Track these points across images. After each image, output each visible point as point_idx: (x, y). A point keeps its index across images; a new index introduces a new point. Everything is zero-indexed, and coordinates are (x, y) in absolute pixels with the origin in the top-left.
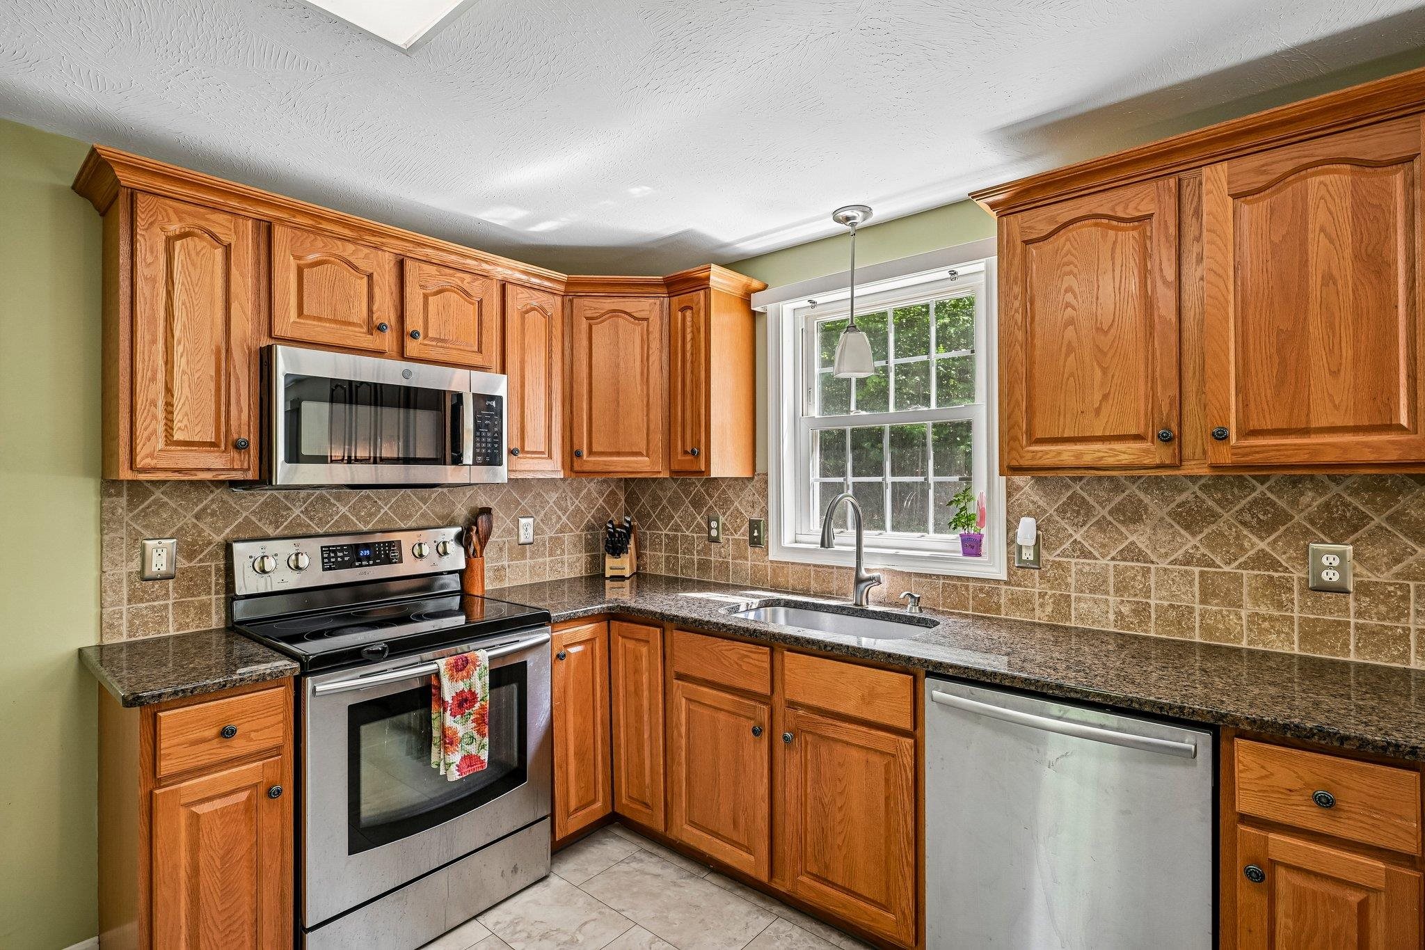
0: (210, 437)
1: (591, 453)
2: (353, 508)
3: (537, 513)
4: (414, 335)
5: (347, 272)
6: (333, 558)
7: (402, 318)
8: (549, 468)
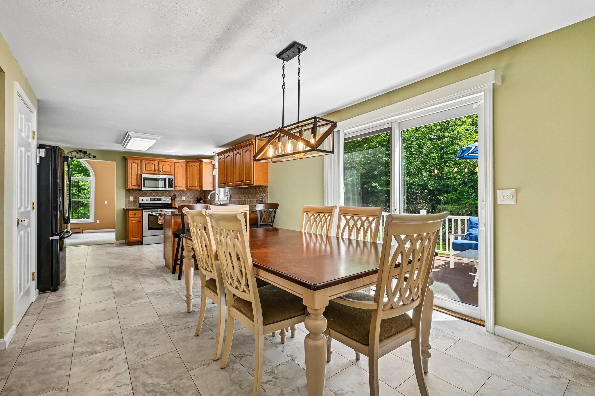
0: (135, 185)
1: (189, 186)
2: (156, 194)
3: (186, 196)
4: (160, 171)
5: (151, 164)
6: (151, 200)
7: (159, 169)
8: (183, 189)
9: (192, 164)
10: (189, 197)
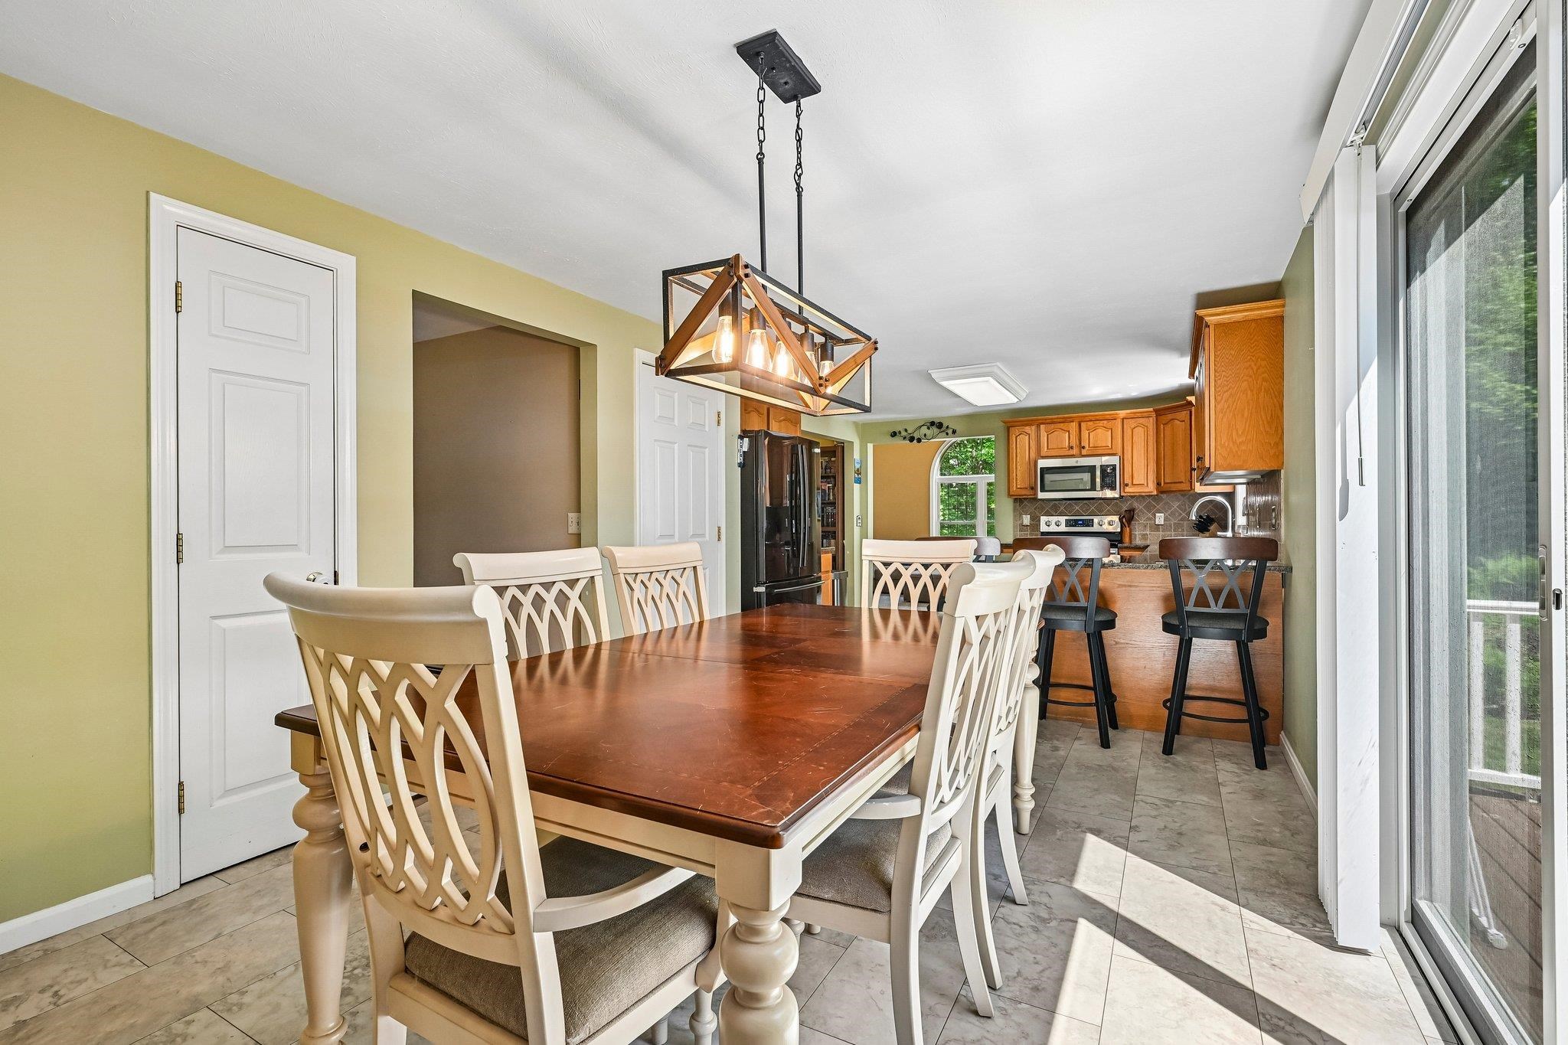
0: (1026, 486)
1: (1165, 483)
2: (1080, 507)
3: (1166, 511)
4: (1084, 447)
5: (1061, 432)
6: (1069, 523)
7: (1080, 442)
8: (1147, 491)
9: (1170, 416)
10: (1177, 514)
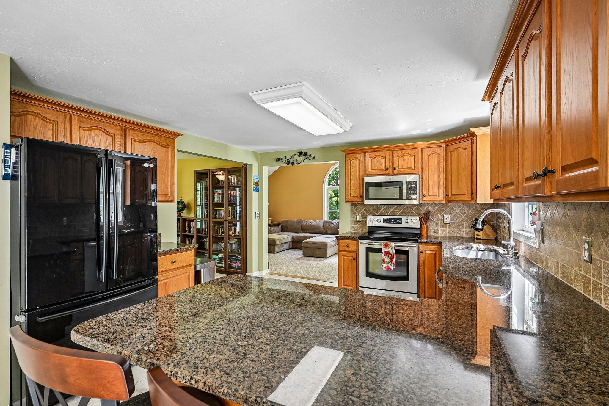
0: (358, 195)
1: (452, 195)
2: (394, 210)
3: (451, 214)
4: (395, 169)
5: (380, 158)
6: (386, 221)
7: (393, 165)
8: (438, 200)
9: (456, 146)
10: (459, 216)
